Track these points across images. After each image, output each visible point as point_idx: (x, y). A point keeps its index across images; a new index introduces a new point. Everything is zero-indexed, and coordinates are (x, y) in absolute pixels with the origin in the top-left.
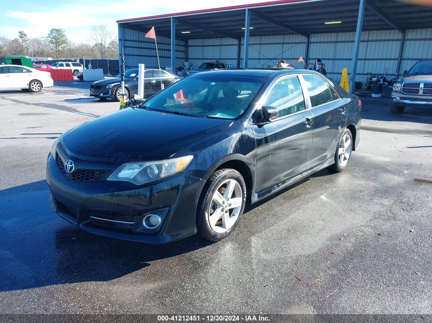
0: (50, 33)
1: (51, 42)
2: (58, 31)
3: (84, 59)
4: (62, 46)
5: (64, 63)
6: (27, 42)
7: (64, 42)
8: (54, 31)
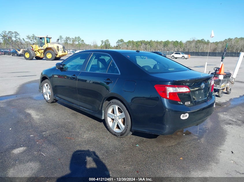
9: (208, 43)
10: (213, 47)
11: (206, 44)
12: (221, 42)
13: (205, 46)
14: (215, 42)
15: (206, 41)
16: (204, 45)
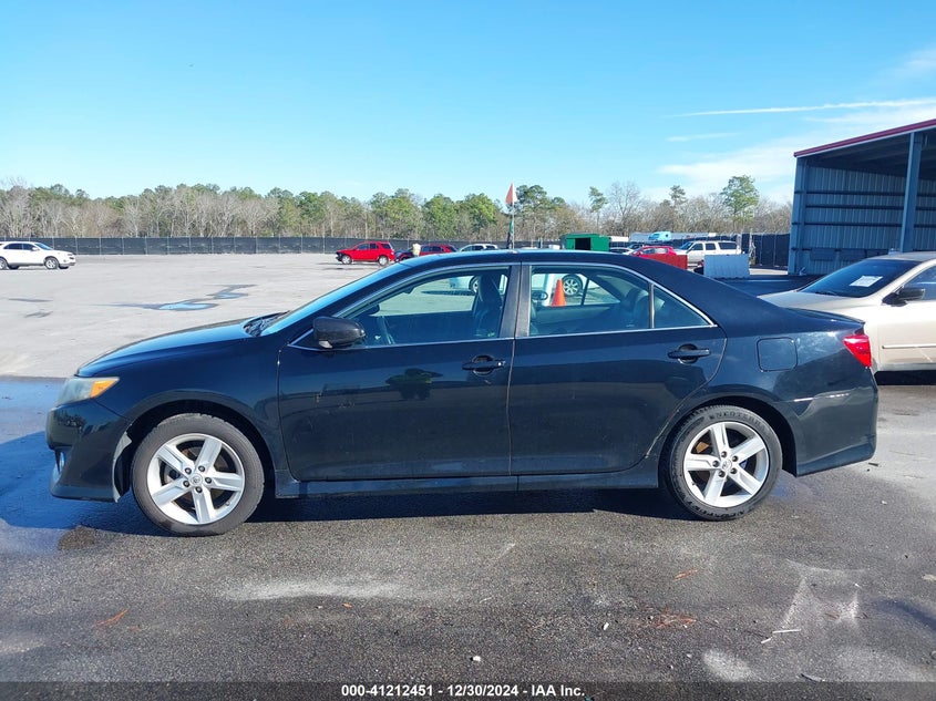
0: (727, 185)
1: (727, 202)
2: (742, 180)
3: (751, 234)
4: (746, 209)
5: (704, 243)
6: (683, 205)
7: (754, 201)
8: (736, 182)
9: (80, 201)
10: (105, 216)
11: (73, 204)
12: (132, 200)
13: (75, 212)
14: (104, 198)
15: (73, 192)
16: (69, 209)
